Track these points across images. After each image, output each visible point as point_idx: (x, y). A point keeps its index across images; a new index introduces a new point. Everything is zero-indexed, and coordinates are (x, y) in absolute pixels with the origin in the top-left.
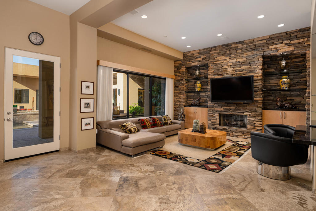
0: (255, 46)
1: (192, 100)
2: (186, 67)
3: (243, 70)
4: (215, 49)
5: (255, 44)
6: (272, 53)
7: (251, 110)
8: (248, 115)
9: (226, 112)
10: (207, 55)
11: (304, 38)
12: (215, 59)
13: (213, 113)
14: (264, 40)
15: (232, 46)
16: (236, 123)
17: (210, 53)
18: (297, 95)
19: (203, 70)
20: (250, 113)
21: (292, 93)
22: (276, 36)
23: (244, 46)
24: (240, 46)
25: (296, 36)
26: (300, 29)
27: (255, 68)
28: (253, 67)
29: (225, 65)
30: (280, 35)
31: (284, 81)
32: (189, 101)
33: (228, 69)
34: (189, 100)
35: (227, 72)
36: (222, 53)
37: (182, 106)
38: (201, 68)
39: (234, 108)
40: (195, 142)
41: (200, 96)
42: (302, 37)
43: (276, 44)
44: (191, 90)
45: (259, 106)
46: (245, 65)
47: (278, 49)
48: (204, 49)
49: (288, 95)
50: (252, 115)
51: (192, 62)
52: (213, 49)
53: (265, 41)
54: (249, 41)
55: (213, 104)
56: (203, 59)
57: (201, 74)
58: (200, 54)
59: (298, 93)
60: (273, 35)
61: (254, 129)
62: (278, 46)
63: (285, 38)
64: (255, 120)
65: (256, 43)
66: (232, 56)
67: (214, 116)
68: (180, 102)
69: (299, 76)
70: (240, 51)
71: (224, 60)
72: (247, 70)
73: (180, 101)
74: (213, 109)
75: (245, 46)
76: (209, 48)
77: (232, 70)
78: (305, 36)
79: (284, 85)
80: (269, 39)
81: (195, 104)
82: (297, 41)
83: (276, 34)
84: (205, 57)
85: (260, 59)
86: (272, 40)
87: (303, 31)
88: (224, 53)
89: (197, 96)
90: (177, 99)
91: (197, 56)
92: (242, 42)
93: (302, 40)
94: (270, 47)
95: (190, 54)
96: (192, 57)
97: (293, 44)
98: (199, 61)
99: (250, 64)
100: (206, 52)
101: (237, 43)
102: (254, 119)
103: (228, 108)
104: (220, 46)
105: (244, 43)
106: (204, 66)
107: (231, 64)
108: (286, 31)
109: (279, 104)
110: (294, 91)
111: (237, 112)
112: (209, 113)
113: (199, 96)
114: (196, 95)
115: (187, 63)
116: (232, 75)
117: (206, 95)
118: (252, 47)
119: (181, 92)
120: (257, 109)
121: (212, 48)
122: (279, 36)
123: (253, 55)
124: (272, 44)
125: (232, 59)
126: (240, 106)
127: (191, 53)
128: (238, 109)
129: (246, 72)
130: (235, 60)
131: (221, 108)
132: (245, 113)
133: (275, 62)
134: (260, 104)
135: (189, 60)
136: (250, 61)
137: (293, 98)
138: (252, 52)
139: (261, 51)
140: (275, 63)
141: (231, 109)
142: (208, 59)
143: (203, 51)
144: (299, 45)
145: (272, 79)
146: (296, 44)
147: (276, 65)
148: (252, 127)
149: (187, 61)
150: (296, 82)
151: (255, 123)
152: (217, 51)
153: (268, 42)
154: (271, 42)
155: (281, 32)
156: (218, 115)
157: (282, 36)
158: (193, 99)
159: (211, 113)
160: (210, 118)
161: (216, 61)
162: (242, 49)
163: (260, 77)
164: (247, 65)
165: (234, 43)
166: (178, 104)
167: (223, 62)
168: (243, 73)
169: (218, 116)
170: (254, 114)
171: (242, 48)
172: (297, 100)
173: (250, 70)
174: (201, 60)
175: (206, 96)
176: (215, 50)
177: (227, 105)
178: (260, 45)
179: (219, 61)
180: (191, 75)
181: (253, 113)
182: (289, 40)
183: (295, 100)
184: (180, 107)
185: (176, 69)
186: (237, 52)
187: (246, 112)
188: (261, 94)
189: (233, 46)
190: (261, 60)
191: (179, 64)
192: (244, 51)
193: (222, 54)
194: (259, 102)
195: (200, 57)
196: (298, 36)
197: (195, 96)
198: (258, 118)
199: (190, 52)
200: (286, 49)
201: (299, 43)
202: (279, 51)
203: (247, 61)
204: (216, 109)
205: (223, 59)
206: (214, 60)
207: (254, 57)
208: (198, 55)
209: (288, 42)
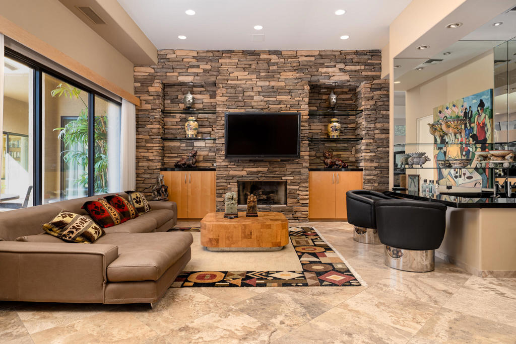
0: (298, 64)
1: (175, 157)
2: (162, 83)
3: (280, 102)
4: (229, 55)
5: (298, 59)
6: (323, 79)
7: (292, 172)
8: (289, 182)
9: (251, 178)
10: (213, 64)
11: (361, 64)
12: (231, 75)
13: (228, 181)
14: (312, 56)
15: (261, 57)
16: (267, 197)
17: (221, 61)
18: (344, 148)
19: (200, 94)
20: (292, 178)
21: (338, 145)
22: (328, 53)
23: (281, 60)
24: (274, 58)
25: (352, 59)
26: (357, 51)
27: (299, 101)
28: (296, 99)
29: (250, 90)
30: (334, 53)
31: (335, 126)
32: (169, 159)
33: (255, 98)
34: (169, 157)
35: (253, 104)
36: (243, 66)
37: (156, 169)
38: (195, 89)
39: (266, 169)
40: (251, 238)
41: (193, 149)
42: (359, 63)
43: (327, 67)
44: (172, 134)
45: (304, 164)
46: (283, 94)
47: (330, 74)
48: (208, 52)
49: (334, 148)
50: (295, 181)
51: (179, 73)
52: (227, 55)
53: (313, 59)
54: (290, 53)
55: (227, 164)
56: (205, 71)
57: (196, 102)
58: (198, 59)
59: (346, 145)
60: (324, 51)
61: (298, 204)
62: (330, 70)
63: (339, 60)
64: (301, 189)
65: (301, 59)
66: (261, 74)
67: (229, 186)
68: (151, 160)
69: (346, 121)
70: (275, 68)
71: (247, 80)
72: (286, 103)
73: (151, 158)
74: (227, 173)
75: (283, 60)
76: (219, 51)
77: (262, 101)
78: (362, 61)
79: (335, 131)
80: (319, 57)
81: (185, 164)
82: (353, 68)
83: (328, 51)
84: (208, 67)
85: (305, 87)
86: (322, 59)
87: (360, 55)
88: (247, 66)
89: (186, 148)
90: (142, 154)
91: (190, 64)
92: (278, 53)
93: (358, 67)
94: (320, 70)
95: (174, 56)
96: (179, 63)
97: (349, 71)
98: (197, 75)
99: (291, 94)
100: (211, 58)
101: (270, 52)
102: (297, 187)
103: (255, 170)
104: (239, 51)
105: (281, 54)
106: (202, 86)
107: (260, 89)
108: (340, 49)
109: (329, 161)
110: (342, 142)
111: (270, 177)
112: (218, 181)
113: (191, 148)
114: (184, 145)
115: (168, 74)
116: (262, 109)
117: (207, 145)
118: (295, 65)
119: (153, 137)
120: (303, 171)
121: (223, 52)
122: (332, 55)
123: (296, 79)
124: (322, 65)
125: (262, 79)
126: (276, 166)
127: (178, 53)
128: (273, 172)
129: (285, 106)
130: (267, 84)
131: (243, 170)
132: (283, 178)
133: (318, 95)
134: (306, 162)
135: (173, 69)
136: (291, 87)
137: (340, 153)
138: (293, 73)
139: (307, 73)
140: (318, 98)
141: (259, 172)
142: (215, 73)
143: (204, 55)
144: (356, 74)
145: (314, 123)
146: (351, 71)
147: (319, 101)
148: (295, 200)
149: (169, 70)
150: (344, 129)
151: (298, 194)
152: (233, 61)
153: (319, 61)
154: (321, 61)
155: (334, 49)
156: (236, 184)
157: (335, 56)
158: (176, 155)
159: (222, 180)
160: (221, 191)
161: (232, 80)
162: (279, 66)
163: (306, 117)
164: (285, 94)
165: (264, 52)
166: (145, 164)
167: (244, 82)
168: (281, 108)
169: (237, 186)
170: (298, 179)
171: (277, 64)
172: (345, 156)
173: (291, 103)
174: (200, 73)
175: (205, 147)
176: (230, 58)
177: (252, 164)
178: (306, 63)
179: (237, 80)
180: (172, 102)
181: (297, 177)
182: (344, 63)
183: (342, 156)
184: (149, 171)
185: (138, 85)
186: (271, 68)
187: (285, 175)
188: (307, 145)
189: (263, 56)
190: (307, 88)
191: (147, 74)
192: (282, 68)
193: (244, 68)
194: (305, 157)
195: (198, 67)
196: (354, 60)
197: (181, 148)
198: (304, 185)
199: (174, 51)
200: (340, 77)
201: (355, 71)
202: (332, 78)
203: (287, 87)
204: (232, 173)
205: (246, 77)
206: (229, 77)
207: (298, 83)
208: (194, 60)
209: (342, 66)
